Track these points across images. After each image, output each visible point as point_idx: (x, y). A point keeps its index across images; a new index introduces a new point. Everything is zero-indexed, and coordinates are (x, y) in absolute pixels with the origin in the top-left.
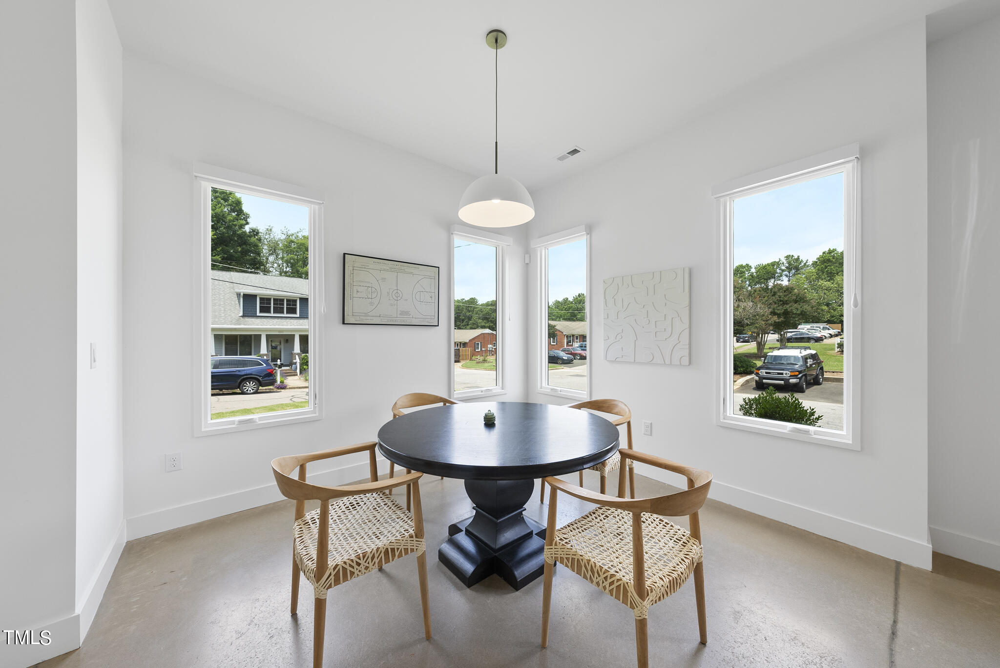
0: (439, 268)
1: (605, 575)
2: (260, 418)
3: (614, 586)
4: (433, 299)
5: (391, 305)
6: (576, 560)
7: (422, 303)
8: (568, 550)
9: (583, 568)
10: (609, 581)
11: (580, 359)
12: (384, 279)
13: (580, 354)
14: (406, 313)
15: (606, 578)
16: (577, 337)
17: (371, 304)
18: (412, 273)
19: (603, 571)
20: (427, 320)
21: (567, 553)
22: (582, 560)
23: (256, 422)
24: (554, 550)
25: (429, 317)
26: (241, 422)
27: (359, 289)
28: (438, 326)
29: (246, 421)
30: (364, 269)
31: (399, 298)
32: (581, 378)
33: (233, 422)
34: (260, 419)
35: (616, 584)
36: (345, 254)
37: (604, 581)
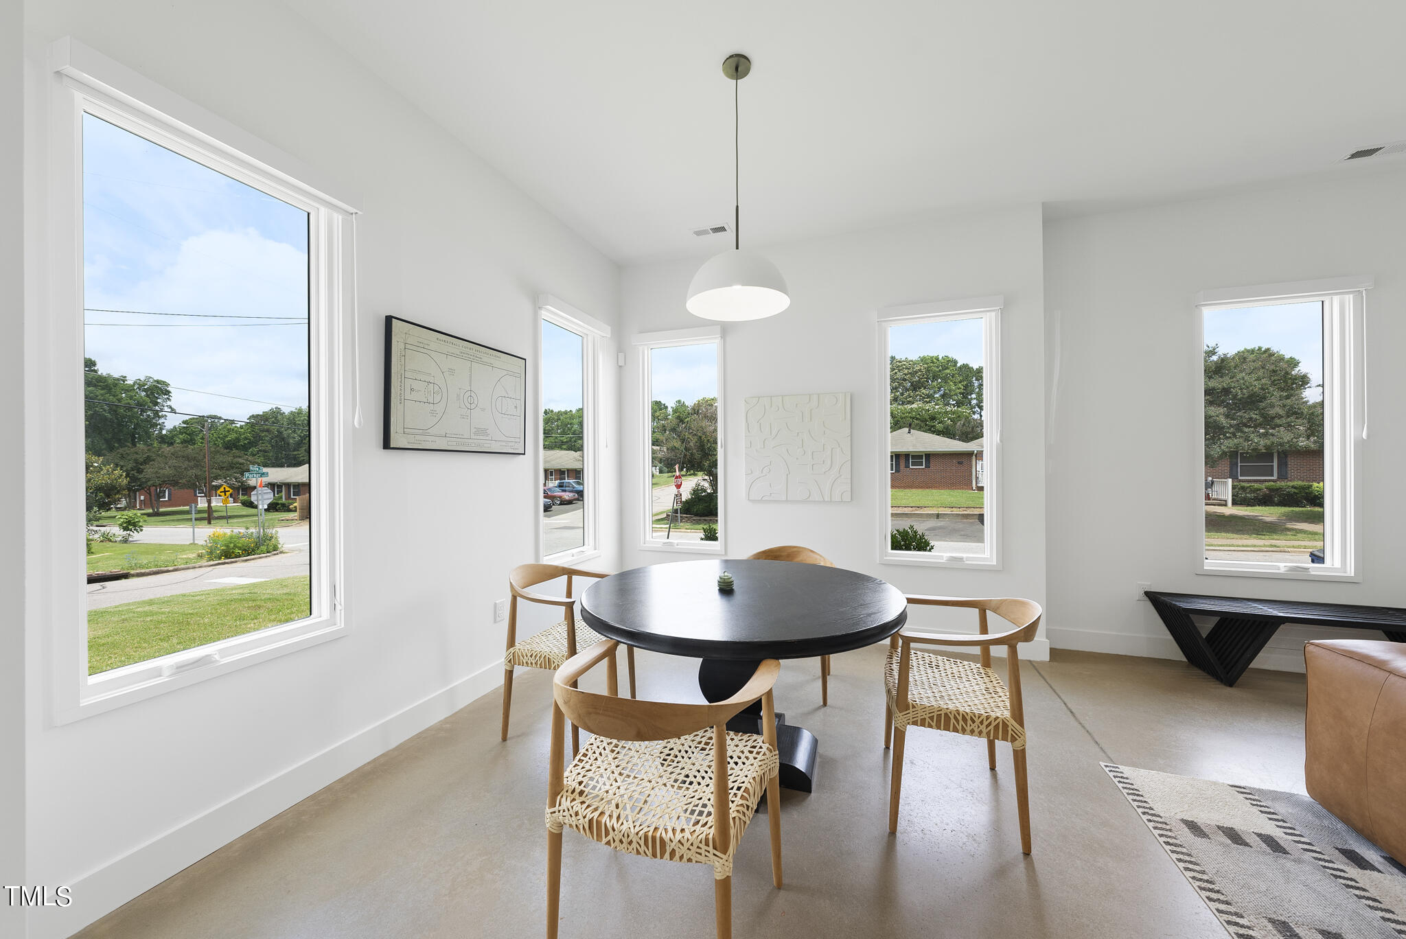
0: (525, 360)
1: (981, 719)
2: (220, 651)
3: (991, 727)
4: (518, 409)
5: (463, 417)
6: (943, 715)
7: (503, 415)
8: (930, 708)
9: (953, 720)
10: (986, 723)
11: (561, 504)
12: (451, 371)
13: (560, 497)
14: (482, 432)
15: (982, 723)
16: (551, 473)
17: (433, 413)
18: (490, 365)
19: (977, 717)
20: (510, 444)
21: (930, 711)
22: (951, 713)
23: (217, 661)
24: (912, 713)
25: (513, 440)
26: (180, 668)
27: (416, 385)
28: (524, 454)
29: (194, 663)
30: (422, 350)
31: (473, 407)
32: (574, 531)
33: (158, 672)
34: (223, 652)
35: (994, 724)
36: (389, 320)
37: (980, 725)
